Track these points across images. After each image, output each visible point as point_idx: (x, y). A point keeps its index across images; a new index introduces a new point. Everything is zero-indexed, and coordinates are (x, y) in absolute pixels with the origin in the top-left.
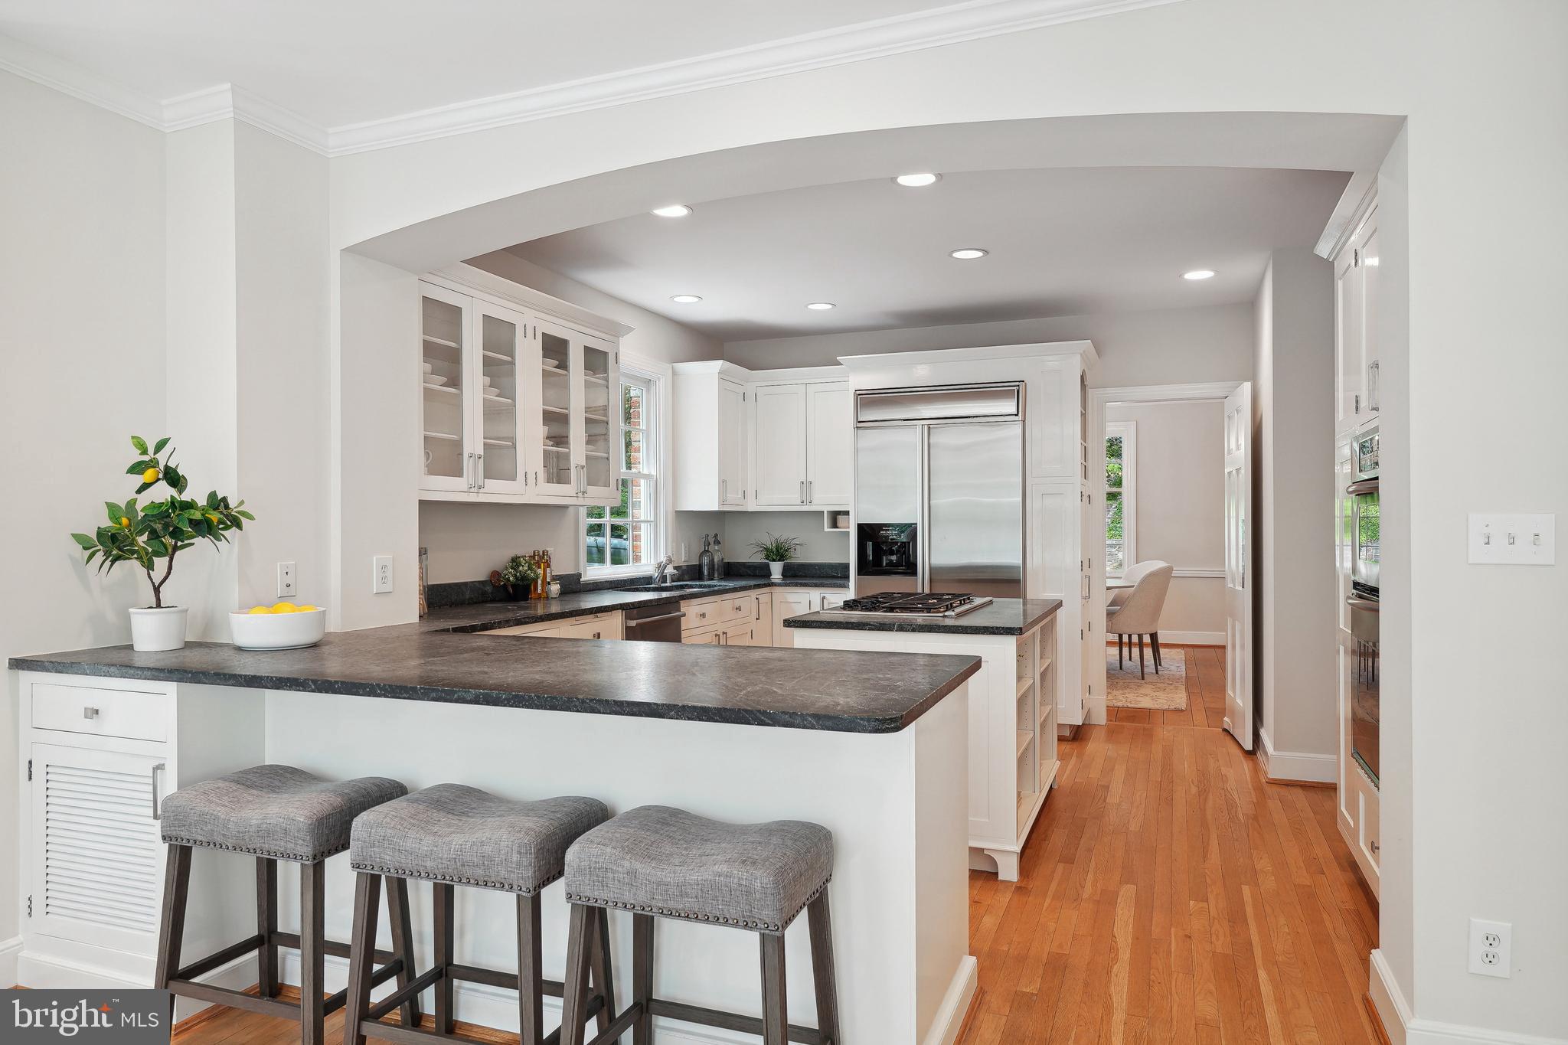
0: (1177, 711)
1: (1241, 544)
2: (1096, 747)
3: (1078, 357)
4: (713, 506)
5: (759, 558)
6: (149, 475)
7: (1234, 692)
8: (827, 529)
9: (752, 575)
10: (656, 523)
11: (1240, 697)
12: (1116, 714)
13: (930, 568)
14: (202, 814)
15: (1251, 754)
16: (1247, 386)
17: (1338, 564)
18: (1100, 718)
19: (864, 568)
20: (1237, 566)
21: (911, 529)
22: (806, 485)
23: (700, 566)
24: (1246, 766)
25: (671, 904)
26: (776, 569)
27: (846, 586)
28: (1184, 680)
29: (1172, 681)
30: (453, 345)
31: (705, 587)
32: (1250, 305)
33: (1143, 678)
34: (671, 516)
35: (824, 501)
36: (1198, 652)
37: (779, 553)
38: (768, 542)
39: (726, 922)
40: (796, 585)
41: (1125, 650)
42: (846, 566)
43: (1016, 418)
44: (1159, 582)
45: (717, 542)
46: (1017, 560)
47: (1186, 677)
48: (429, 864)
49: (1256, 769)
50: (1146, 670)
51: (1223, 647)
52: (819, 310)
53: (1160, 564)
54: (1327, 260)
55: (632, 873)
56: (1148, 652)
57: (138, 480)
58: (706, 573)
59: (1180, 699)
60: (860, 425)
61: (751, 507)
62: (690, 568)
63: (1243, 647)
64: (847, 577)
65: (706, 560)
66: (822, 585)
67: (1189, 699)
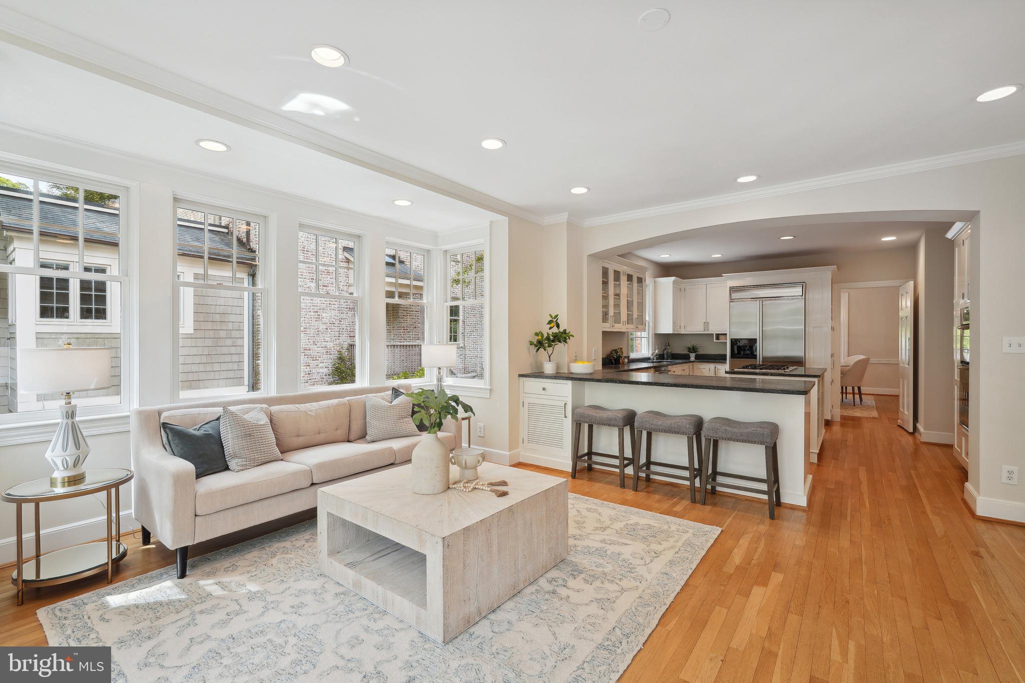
0: (874, 418)
1: (908, 348)
2: (836, 428)
3: (831, 272)
4: (670, 331)
5: (686, 352)
6: (552, 325)
7: (904, 409)
8: (715, 341)
9: (684, 358)
10: (648, 338)
11: (907, 412)
12: (843, 418)
13: (763, 358)
14: (588, 414)
15: (912, 434)
16: (912, 283)
17: (955, 358)
18: (838, 418)
19: (733, 355)
20: (906, 357)
21: (753, 342)
22: (706, 324)
23: (663, 355)
24: (910, 438)
25: (738, 438)
26: (692, 357)
27: (725, 363)
28: (875, 407)
29: (869, 408)
30: (606, 280)
31: (668, 362)
32: (913, 248)
33: (854, 406)
34: (653, 335)
35: (714, 329)
36: (882, 398)
37: (693, 349)
38: (690, 346)
39: (755, 443)
40: (704, 362)
41: (844, 395)
42: (725, 356)
43: (802, 297)
44: (862, 365)
45: (669, 345)
46: (801, 354)
47: (876, 407)
48: (661, 428)
49: (915, 438)
50: (856, 403)
51: (898, 396)
52: (717, 256)
53: (862, 357)
54: (950, 240)
55: (726, 430)
56: (857, 397)
57: (549, 326)
58: (666, 357)
59: (875, 414)
60: (732, 300)
61: (683, 332)
62: (660, 355)
63: (908, 396)
64: (726, 359)
65: (665, 352)
66: (715, 362)
67: (879, 414)
